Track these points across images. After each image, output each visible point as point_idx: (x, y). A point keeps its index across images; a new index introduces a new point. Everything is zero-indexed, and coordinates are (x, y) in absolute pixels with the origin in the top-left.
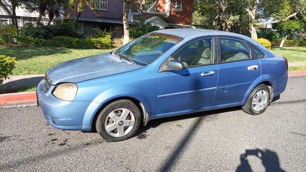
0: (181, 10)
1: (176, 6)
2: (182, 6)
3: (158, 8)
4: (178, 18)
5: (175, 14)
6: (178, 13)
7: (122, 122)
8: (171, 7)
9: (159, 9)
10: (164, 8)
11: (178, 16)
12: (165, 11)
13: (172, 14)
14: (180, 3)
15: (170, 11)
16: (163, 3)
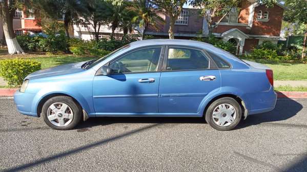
0: (267, 20)
1: (261, 17)
2: (269, 15)
3: (240, 20)
4: (263, 29)
5: (260, 25)
6: (264, 23)
7: (61, 114)
8: (254, 17)
9: (242, 21)
10: (247, 19)
11: (264, 27)
12: (248, 22)
13: (256, 25)
14: (266, 13)
15: (254, 22)
16: (246, 14)
